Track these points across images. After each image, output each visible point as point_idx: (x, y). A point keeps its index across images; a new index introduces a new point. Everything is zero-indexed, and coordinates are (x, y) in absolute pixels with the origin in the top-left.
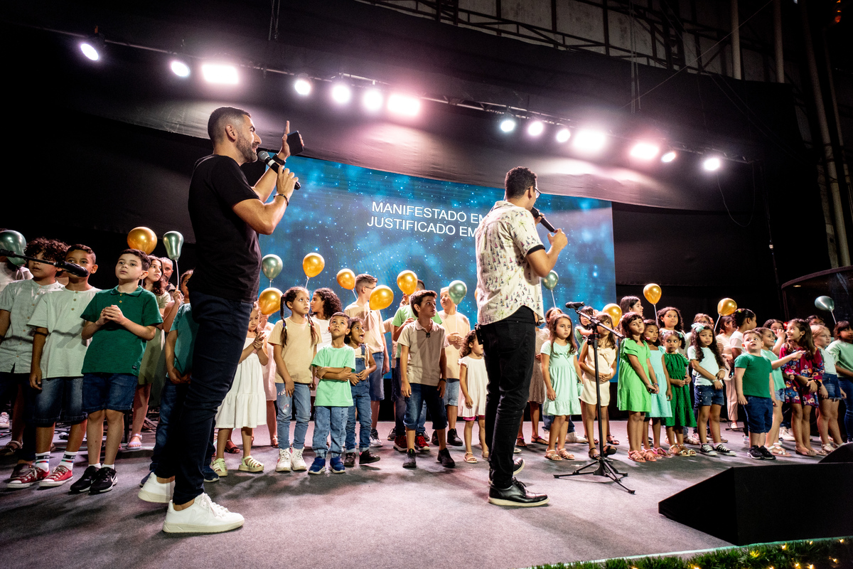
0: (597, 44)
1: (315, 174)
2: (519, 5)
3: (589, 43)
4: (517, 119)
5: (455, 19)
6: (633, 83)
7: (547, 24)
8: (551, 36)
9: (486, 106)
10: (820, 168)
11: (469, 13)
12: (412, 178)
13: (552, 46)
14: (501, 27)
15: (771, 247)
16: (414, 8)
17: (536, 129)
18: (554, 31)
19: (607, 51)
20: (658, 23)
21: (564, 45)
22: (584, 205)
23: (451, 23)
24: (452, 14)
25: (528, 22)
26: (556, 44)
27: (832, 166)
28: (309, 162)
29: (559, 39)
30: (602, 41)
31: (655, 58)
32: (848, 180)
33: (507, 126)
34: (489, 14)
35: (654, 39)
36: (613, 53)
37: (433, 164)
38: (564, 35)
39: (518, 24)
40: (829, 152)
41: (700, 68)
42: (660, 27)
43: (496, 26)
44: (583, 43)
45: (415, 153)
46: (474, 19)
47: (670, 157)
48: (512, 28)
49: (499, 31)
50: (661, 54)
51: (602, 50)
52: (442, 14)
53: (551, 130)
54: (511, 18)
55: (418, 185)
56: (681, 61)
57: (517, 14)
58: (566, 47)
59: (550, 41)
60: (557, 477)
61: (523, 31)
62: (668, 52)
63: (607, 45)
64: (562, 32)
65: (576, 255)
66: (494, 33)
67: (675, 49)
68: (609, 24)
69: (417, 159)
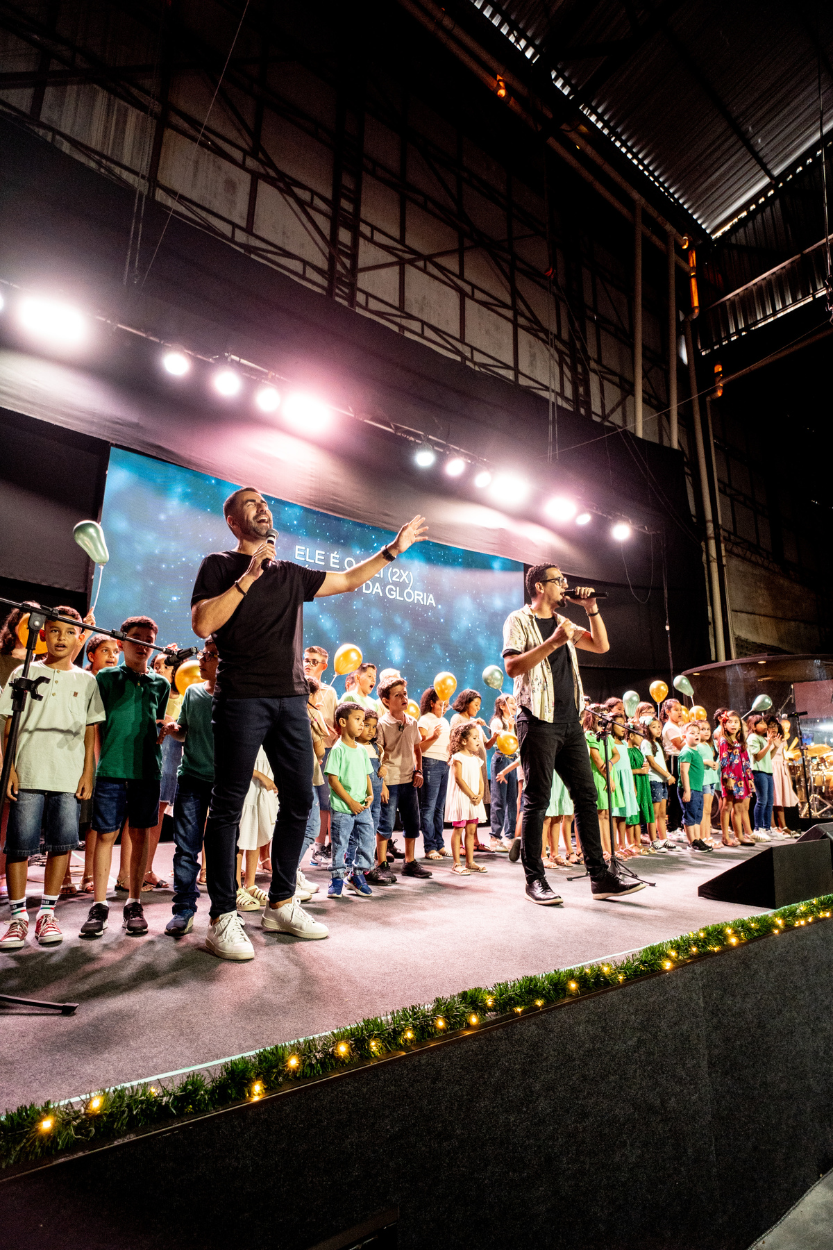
0: (507, 367)
1: (179, 489)
2: (424, 298)
3: (499, 365)
4: (437, 452)
5: (351, 299)
6: (551, 427)
7: (454, 330)
8: (459, 345)
9: (397, 428)
10: (703, 544)
11: (368, 295)
12: (306, 510)
13: (459, 359)
14: (404, 322)
15: (667, 628)
16: (301, 272)
17: (455, 467)
18: (462, 340)
19: (516, 377)
20: (567, 355)
21: (472, 360)
22: (496, 565)
23: (345, 303)
24: (347, 291)
25: (433, 322)
26: (464, 358)
27: (712, 543)
28: (171, 470)
29: (467, 352)
30: (511, 364)
31: (561, 394)
32: (724, 562)
33: (424, 459)
34: (391, 302)
35: (562, 372)
36: (523, 381)
37: (333, 494)
38: (473, 348)
39: (423, 323)
40: (710, 527)
41: (605, 417)
42: (568, 359)
43: (398, 320)
44: (491, 362)
45: (312, 476)
46: (373, 305)
47: (585, 520)
48: (416, 326)
49: (402, 328)
50: (568, 392)
51: (510, 375)
52: (337, 291)
53: (470, 473)
54: (415, 313)
55: (312, 520)
56: (587, 405)
57: (422, 310)
58: (475, 363)
59: (458, 352)
60: (570, 879)
61: (429, 333)
62: (575, 391)
63: (516, 369)
64: (470, 343)
65: (486, 625)
66: (396, 329)
67: (581, 390)
68: (519, 346)
69: (313, 486)
